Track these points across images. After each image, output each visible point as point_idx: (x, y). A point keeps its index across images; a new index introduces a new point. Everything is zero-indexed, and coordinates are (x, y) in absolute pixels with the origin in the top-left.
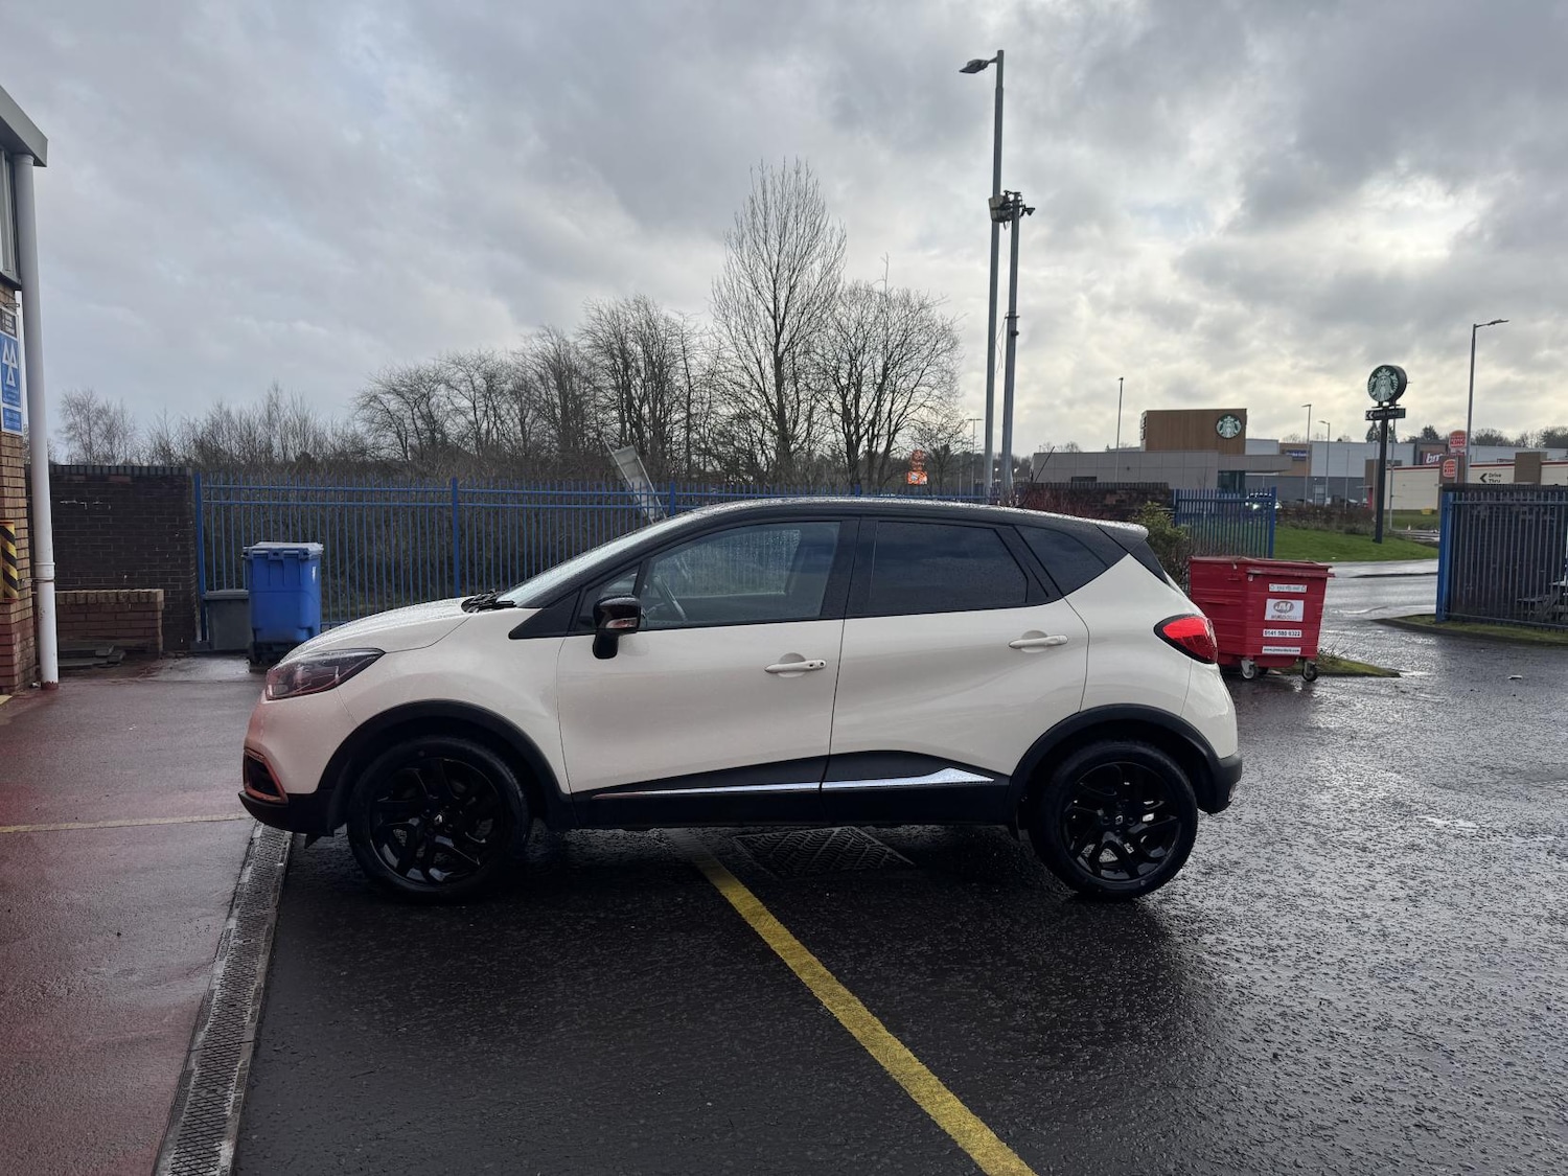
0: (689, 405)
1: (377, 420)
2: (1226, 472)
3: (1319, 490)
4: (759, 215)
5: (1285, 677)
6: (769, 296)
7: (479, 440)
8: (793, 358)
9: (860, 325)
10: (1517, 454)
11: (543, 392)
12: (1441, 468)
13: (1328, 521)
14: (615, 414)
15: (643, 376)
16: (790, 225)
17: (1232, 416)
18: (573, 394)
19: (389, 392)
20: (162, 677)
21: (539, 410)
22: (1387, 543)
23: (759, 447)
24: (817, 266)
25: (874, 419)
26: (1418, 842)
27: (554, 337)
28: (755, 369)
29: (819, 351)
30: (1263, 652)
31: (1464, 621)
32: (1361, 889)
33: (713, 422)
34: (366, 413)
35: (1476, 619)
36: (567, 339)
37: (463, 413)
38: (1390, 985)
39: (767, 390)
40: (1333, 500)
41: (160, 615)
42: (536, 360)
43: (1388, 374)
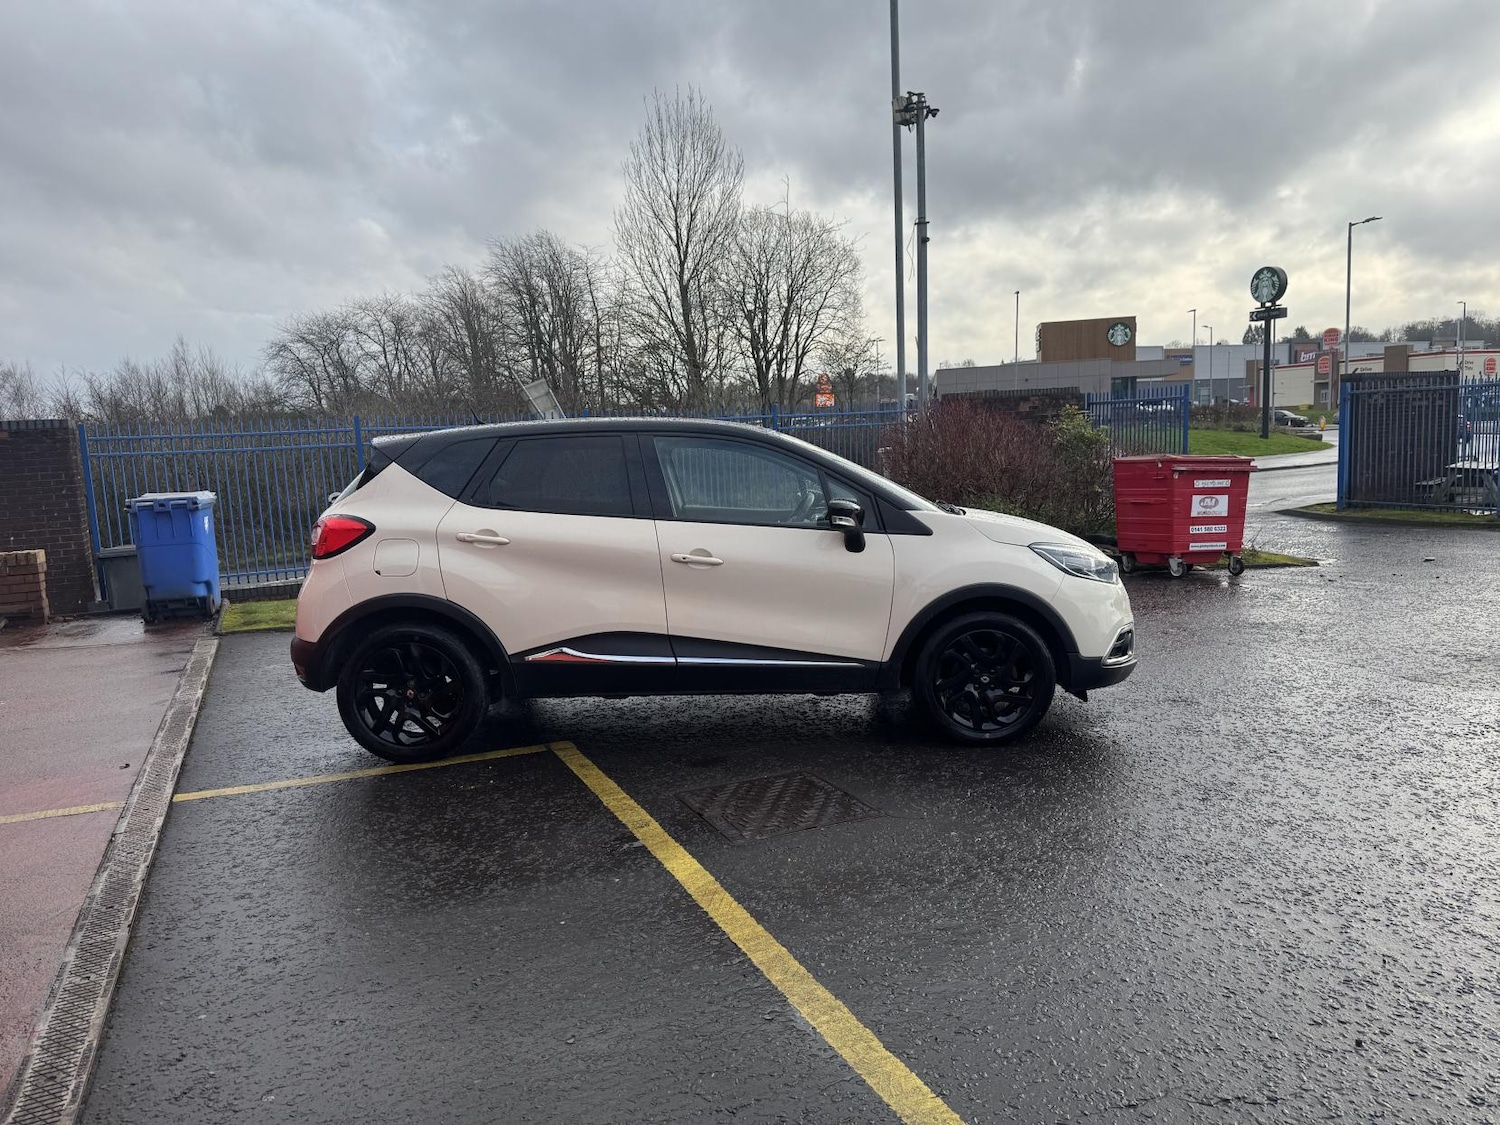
0: (598, 338)
1: (288, 369)
2: (1118, 378)
3: (1204, 392)
4: (656, 142)
5: (1211, 573)
6: (670, 225)
7: (391, 384)
8: (699, 287)
9: (763, 249)
10: (1386, 348)
11: (452, 332)
12: (1316, 365)
13: (1216, 421)
14: (525, 350)
15: (550, 310)
16: (687, 152)
17: (1122, 324)
18: (483, 333)
19: (298, 341)
20: (45, 644)
21: (450, 351)
22: (1274, 438)
23: (670, 376)
24: (717, 192)
25: (781, 344)
26: (1411, 744)
27: (459, 277)
28: (662, 298)
29: (724, 277)
30: (1191, 549)
31: (1365, 507)
32: (1375, 806)
33: (623, 354)
34: (277, 362)
35: (1376, 504)
36: (472, 277)
37: (374, 357)
38: (1451, 929)
39: (675, 320)
40: (1216, 401)
41: (42, 577)
42: (443, 301)
43: (1269, 275)
